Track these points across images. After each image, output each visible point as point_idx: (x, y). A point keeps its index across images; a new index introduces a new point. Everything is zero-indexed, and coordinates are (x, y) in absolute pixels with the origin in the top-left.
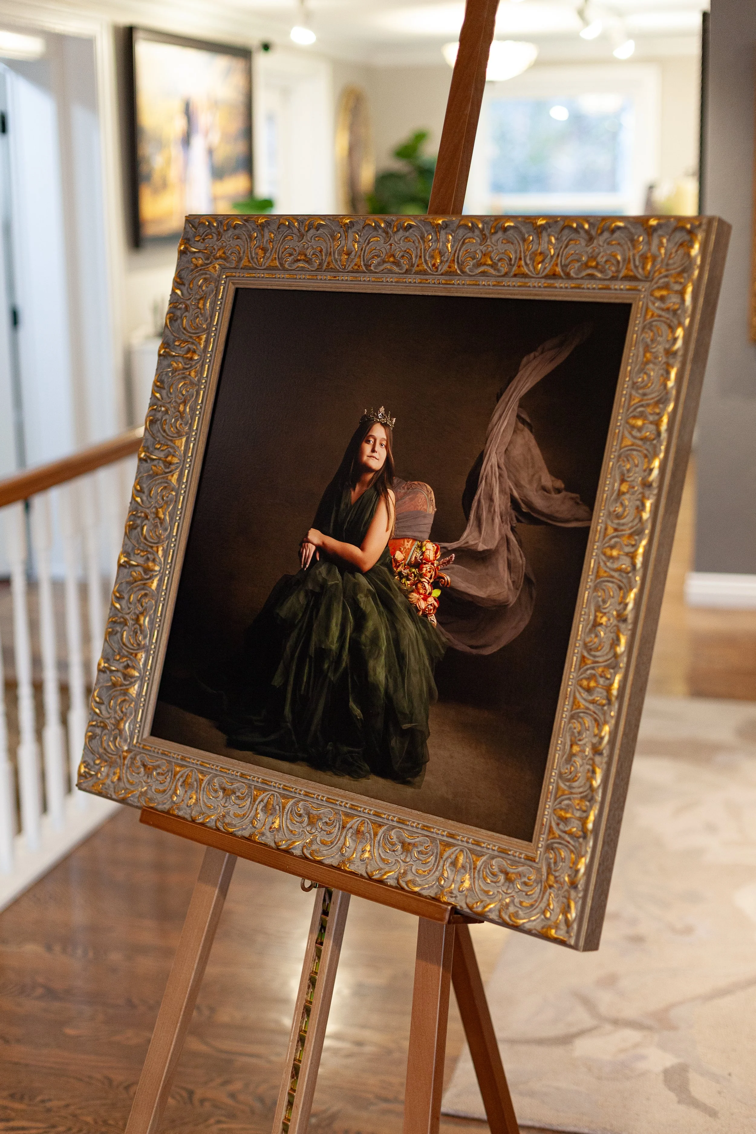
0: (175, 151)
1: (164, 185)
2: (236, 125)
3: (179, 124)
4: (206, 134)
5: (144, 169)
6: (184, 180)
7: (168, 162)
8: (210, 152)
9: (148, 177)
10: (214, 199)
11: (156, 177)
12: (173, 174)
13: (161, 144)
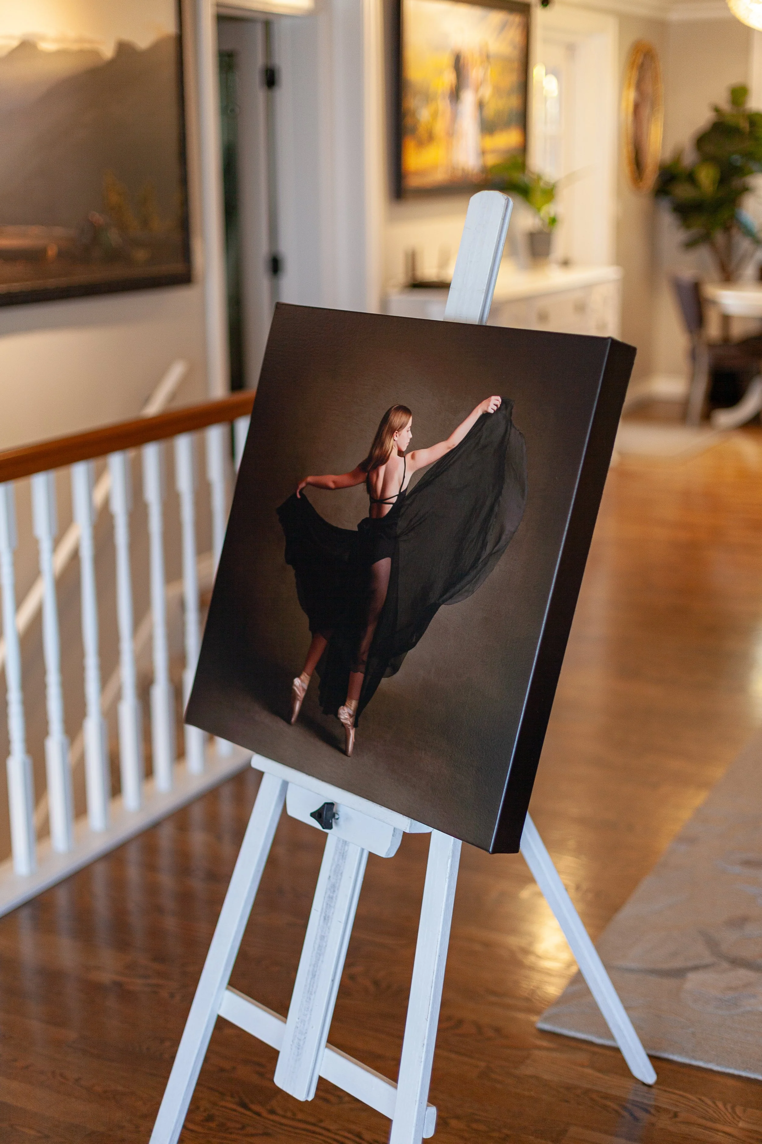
0: (443, 105)
1: (431, 137)
2: (512, 79)
3: (449, 78)
4: (477, 90)
5: (409, 121)
6: (451, 133)
7: (435, 115)
8: (481, 105)
9: (414, 130)
10: (483, 153)
11: (422, 130)
12: (440, 127)
13: (428, 98)
